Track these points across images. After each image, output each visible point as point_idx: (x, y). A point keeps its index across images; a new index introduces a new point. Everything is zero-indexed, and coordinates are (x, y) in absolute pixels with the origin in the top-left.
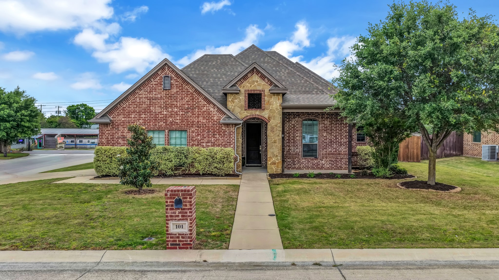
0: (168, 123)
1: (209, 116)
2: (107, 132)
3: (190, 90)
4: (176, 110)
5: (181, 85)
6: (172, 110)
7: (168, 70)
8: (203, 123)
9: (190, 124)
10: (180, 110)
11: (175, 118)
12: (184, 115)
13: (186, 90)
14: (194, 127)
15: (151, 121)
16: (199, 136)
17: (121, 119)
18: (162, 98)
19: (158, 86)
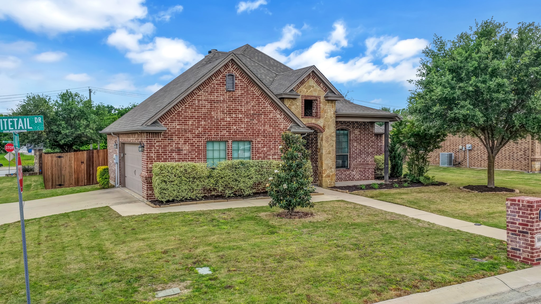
0: (232, 132)
1: (276, 124)
2: (157, 144)
3: (256, 93)
4: (240, 116)
5: (246, 86)
6: (237, 116)
7: (232, 68)
8: (269, 132)
9: (255, 134)
10: (245, 116)
11: (239, 126)
12: (250, 122)
13: (251, 92)
14: (260, 137)
15: (212, 129)
16: (265, 147)
17: (175, 127)
18: (225, 101)
19: (220, 86)
